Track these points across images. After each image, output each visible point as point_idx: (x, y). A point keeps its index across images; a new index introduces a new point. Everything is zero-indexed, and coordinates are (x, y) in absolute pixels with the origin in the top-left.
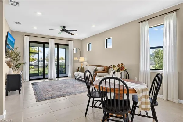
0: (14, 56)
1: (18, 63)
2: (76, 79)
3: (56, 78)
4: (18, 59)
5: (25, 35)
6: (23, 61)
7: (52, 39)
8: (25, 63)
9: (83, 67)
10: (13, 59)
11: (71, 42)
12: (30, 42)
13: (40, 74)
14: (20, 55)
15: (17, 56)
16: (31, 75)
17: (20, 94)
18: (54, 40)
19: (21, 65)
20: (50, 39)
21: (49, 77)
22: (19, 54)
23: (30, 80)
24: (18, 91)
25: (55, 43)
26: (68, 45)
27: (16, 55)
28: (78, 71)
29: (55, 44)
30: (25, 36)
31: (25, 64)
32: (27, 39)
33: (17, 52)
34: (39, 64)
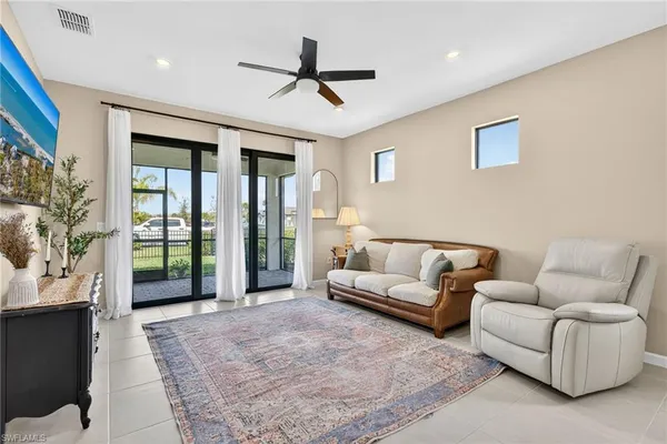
0: (60, 201)
1: (77, 231)
2: (331, 297)
3: (248, 291)
4: (79, 214)
5: (113, 106)
6: (104, 221)
7: (228, 127)
8: (112, 233)
9: (364, 249)
10: (55, 215)
12: (137, 137)
13: (170, 274)
14: (87, 195)
15: (74, 201)
18: (238, 133)
19: (94, 241)
20: (222, 131)
21: (219, 291)
22: (82, 190)
23: (136, 306)
25: (242, 150)
26: (292, 158)
27: (67, 197)
28: (341, 263)
29: (244, 151)
30: (111, 110)
31: (113, 239)
32: (123, 126)
33: (74, 183)
34: (165, 232)
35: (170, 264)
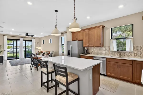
3: (24, 58)
5: (5, 36)
6: (3, 49)
11: (33, 39)
12: (8, 39)
13: (14, 57)
14: (1, 46)
16: (8, 57)
17: (3, 65)
19: (2, 52)
20: (20, 38)
23: (8, 60)
24: (2, 64)
25: (23, 40)
26: (31, 40)
31: (4, 51)
32: (6, 38)
34: (13, 50)
35: (14, 55)
